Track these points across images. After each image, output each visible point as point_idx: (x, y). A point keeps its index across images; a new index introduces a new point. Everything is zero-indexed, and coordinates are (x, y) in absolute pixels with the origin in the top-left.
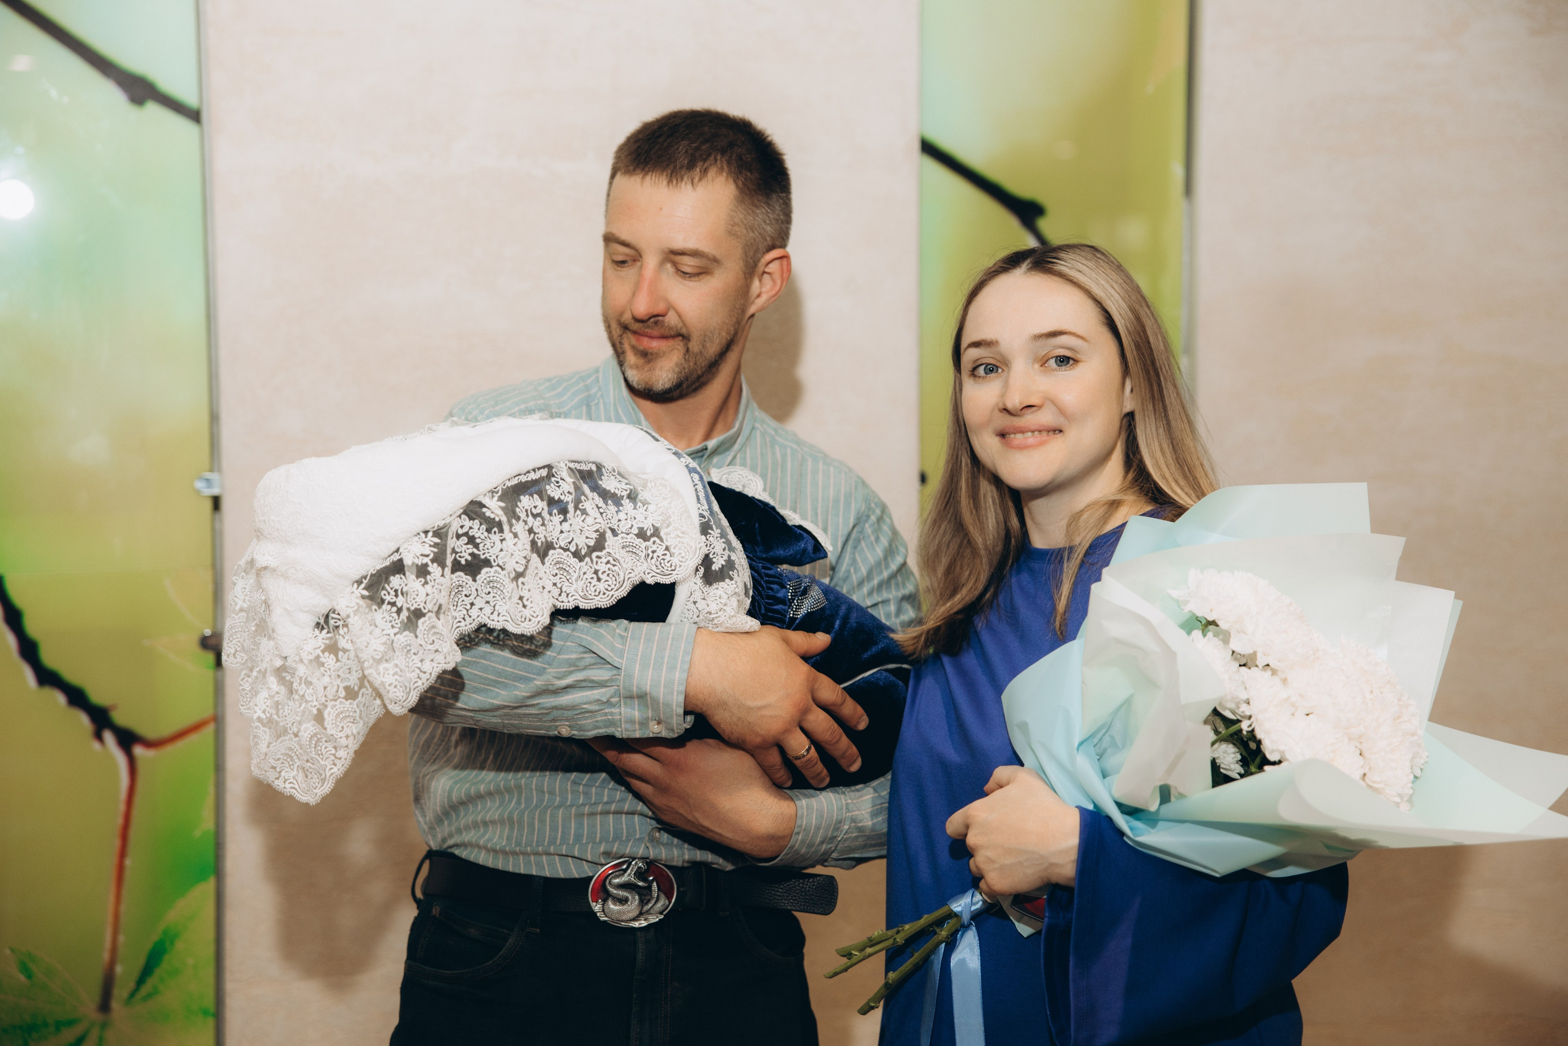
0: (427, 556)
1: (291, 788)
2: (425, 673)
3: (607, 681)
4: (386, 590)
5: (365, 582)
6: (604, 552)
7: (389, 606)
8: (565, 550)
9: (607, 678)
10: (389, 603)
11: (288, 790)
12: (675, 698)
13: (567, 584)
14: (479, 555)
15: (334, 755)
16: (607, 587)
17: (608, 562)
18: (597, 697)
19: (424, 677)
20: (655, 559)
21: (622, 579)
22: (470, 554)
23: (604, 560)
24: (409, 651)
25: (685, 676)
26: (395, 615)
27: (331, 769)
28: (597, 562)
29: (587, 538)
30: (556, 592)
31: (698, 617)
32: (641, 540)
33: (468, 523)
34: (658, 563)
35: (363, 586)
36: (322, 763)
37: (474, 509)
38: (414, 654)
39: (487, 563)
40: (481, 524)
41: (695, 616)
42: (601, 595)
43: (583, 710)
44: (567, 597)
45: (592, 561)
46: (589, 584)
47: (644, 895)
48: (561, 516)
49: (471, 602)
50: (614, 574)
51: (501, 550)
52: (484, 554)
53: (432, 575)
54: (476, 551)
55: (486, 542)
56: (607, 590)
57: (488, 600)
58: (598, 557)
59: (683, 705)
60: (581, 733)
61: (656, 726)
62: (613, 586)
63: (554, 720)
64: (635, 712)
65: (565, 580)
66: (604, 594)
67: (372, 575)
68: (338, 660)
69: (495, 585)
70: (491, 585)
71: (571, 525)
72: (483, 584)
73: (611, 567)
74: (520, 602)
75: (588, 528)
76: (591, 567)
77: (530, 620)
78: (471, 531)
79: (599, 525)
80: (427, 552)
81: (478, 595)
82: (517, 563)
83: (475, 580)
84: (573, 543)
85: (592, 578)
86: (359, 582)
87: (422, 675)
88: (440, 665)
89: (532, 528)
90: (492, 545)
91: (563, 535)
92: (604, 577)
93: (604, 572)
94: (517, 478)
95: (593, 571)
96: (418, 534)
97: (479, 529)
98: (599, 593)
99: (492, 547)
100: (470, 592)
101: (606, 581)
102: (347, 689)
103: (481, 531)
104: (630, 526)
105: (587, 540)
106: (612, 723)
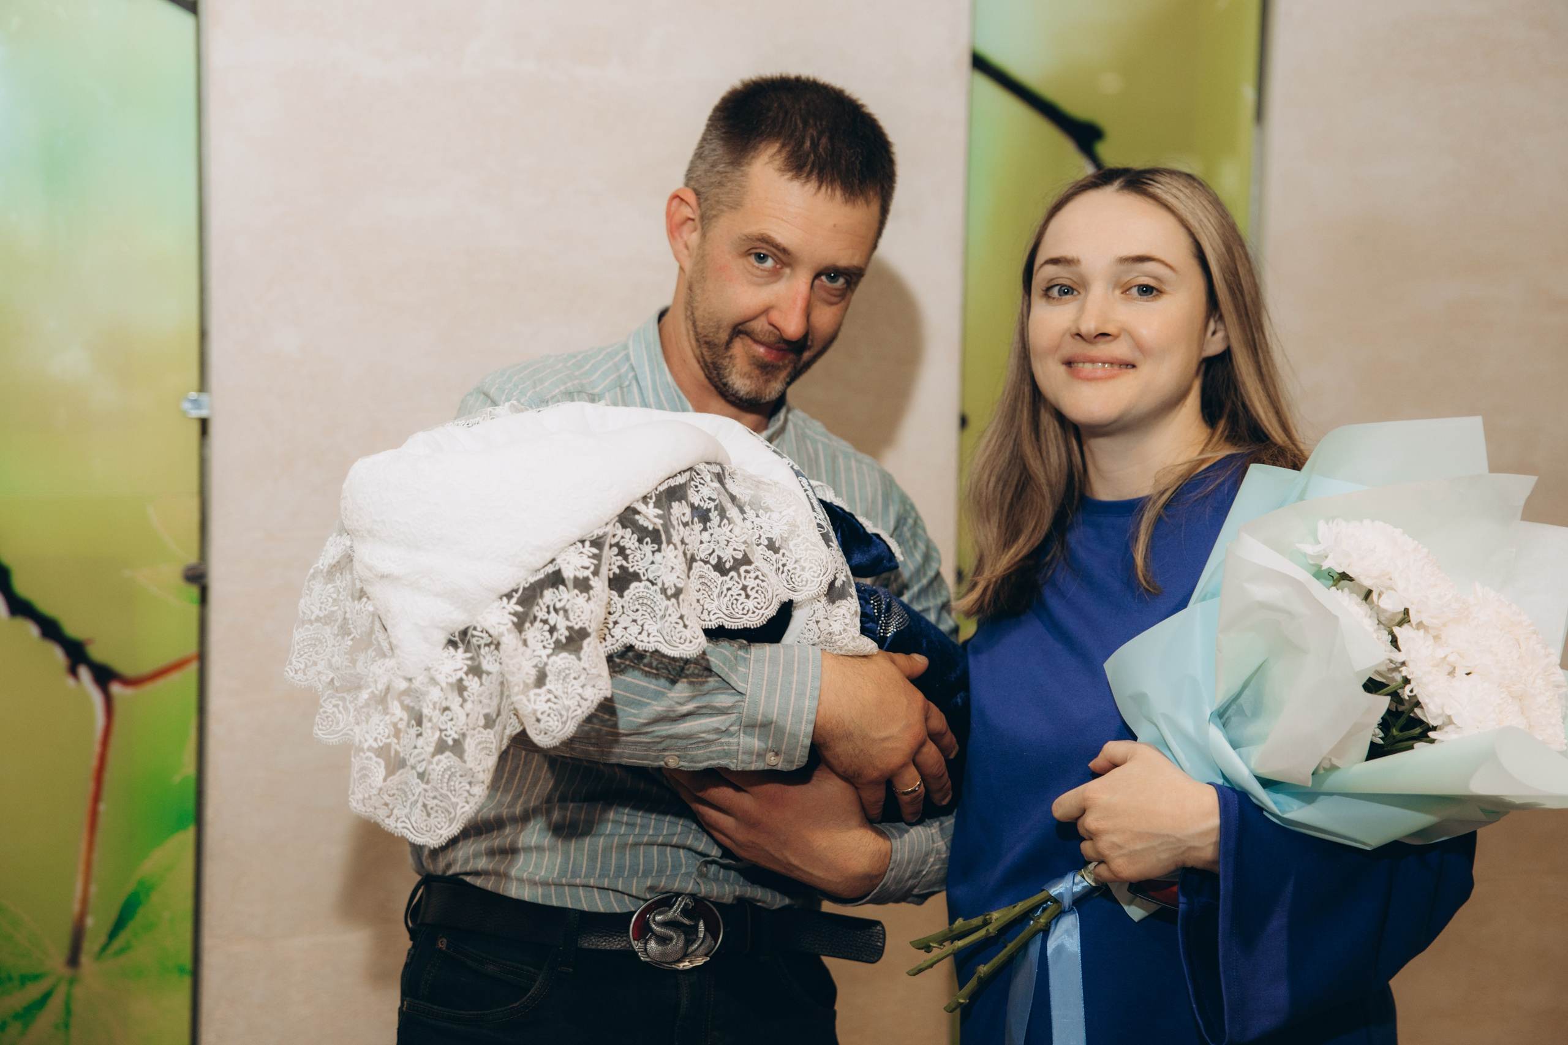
0: (587, 568)
1: (404, 828)
2: (586, 700)
3: (729, 708)
4: (539, 606)
5: (516, 596)
6: (753, 566)
7: (542, 624)
8: (706, 562)
9: (730, 704)
10: (542, 621)
11: (398, 830)
12: (803, 728)
13: (708, 600)
14: (628, 568)
15: (468, 791)
16: (756, 604)
17: (757, 577)
18: (716, 725)
19: (585, 704)
20: (785, 574)
21: (770, 595)
22: (618, 567)
23: (753, 575)
24: (568, 675)
25: (815, 703)
26: (547, 634)
27: (463, 807)
28: (745, 577)
29: (735, 550)
30: (700, 609)
31: (819, 638)
32: (771, 552)
33: (620, 532)
34: (789, 578)
35: (514, 600)
36: (454, 800)
37: (627, 518)
38: (575, 678)
39: (636, 577)
40: (633, 533)
41: (816, 637)
42: (750, 614)
43: (700, 740)
44: (709, 615)
45: (739, 576)
46: (735, 602)
47: (690, 934)
48: (701, 524)
49: (614, 620)
50: (763, 590)
51: (653, 563)
52: (632, 567)
53: (595, 589)
54: (625, 563)
55: (636, 554)
56: (756, 608)
57: (635, 618)
58: (747, 572)
59: (811, 735)
60: (692, 764)
61: (773, 758)
62: (762, 604)
63: (664, 750)
64: (755, 743)
65: (707, 596)
66: (754, 612)
67: (525, 589)
68: (482, 684)
69: (645, 601)
70: (641, 601)
71: (712, 535)
72: (631, 601)
73: (760, 582)
74: (680, 621)
75: (736, 539)
76: (738, 583)
77: (691, 642)
78: (623, 540)
79: (746, 536)
80: (587, 564)
81: (623, 613)
82: (678, 577)
83: (621, 596)
84: (715, 555)
85: (740, 595)
86: (509, 596)
87: (583, 703)
88: (601, 692)
89: (683, 538)
90: (642, 556)
91: (703, 546)
92: (752, 594)
93: (753, 588)
94: (666, 482)
95: (740, 586)
96: (575, 543)
97: (630, 539)
98: (748, 611)
99: (642, 559)
100: (614, 609)
101: (756, 598)
102: (487, 716)
103: (632, 541)
104: (758, 536)
105: (734, 553)
106: (727, 754)
